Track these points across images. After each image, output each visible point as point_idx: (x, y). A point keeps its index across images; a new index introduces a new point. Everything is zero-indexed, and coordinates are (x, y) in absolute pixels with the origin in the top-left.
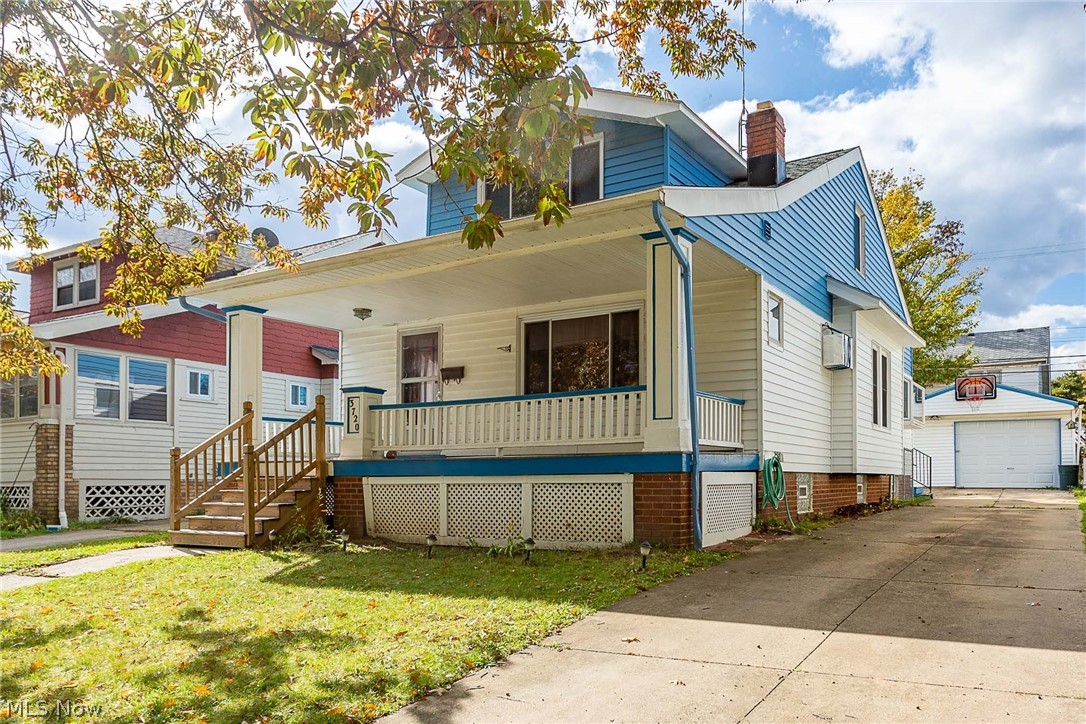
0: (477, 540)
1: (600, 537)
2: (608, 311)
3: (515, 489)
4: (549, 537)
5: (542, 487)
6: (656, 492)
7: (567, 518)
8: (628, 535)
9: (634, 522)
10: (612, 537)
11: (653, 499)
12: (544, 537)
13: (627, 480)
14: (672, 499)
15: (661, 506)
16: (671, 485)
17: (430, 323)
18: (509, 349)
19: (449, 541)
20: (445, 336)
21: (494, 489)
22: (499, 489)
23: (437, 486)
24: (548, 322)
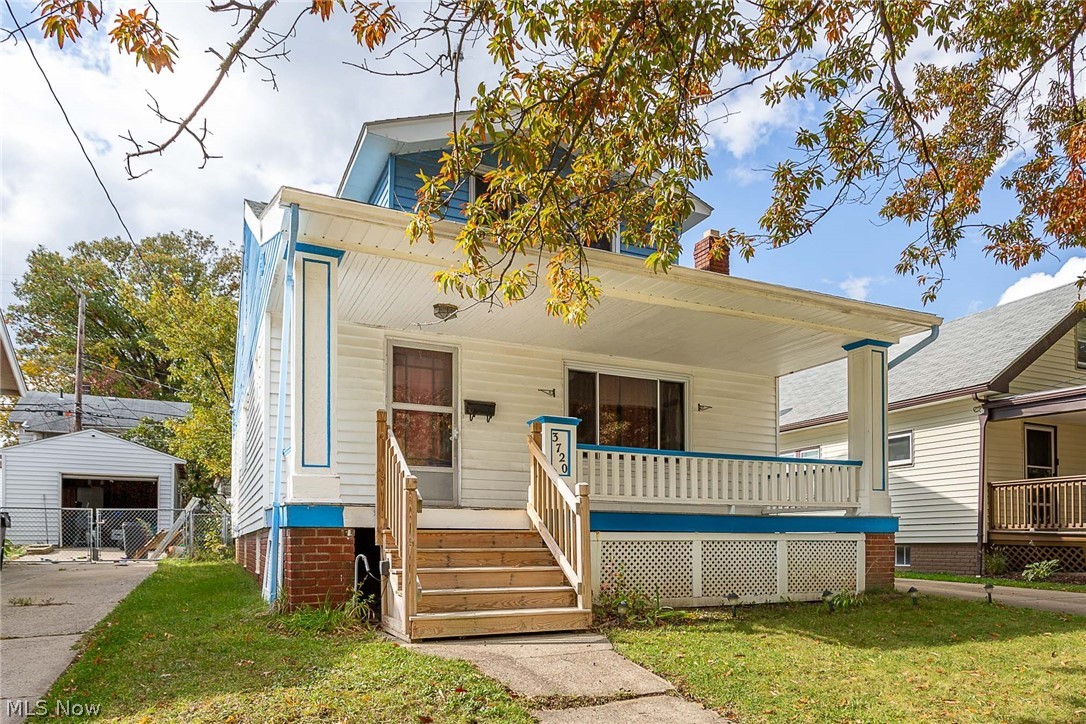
2: (658, 377)
3: (770, 546)
5: (794, 543)
6: (880, 548)
8: (861, 586)
11: (878, 553)
13: (861, 538)
15: (883, 559)
16: (889, 543)
17: (441, 339)
18: (554, 393)
19: (704, 601)
21: (750, 546)
22: (755, 546)
23: (688, 544)
24: (595, 374)
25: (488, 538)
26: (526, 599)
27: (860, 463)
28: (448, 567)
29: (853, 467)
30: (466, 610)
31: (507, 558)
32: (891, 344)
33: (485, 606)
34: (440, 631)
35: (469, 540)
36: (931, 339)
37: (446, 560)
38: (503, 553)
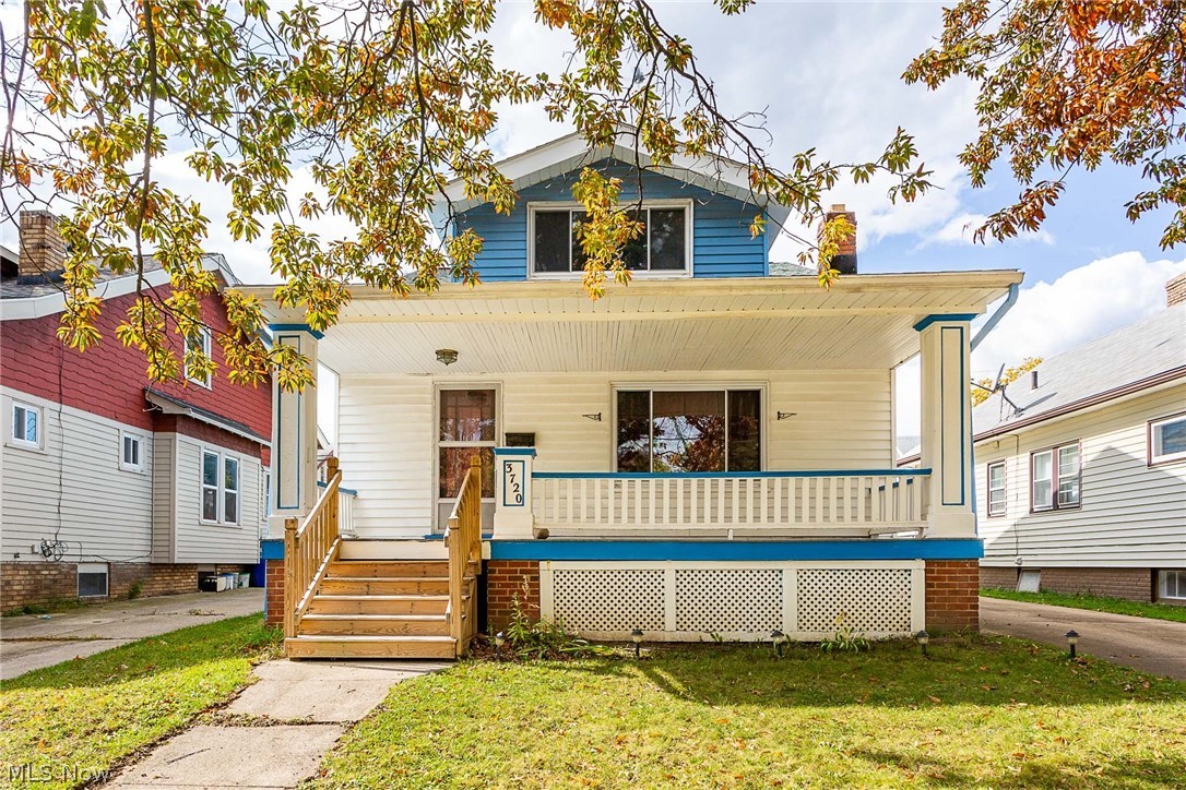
0: (720, 634)
1: (883, 626)
2: (725, 387)
3: (773, 576)
4: (819, 628)
5: (809, 573)
6: (950, 579)
7: (842, 607)
8: (918, 623)
9: (926, 608)
10: (898, 626)
11: (948, 585)
12: (812, 628)
13: (918, 566)
14: (970, 585)
15: (956, 593)
16: (969, 572)
17: (483, 377)
18: (599, 417)
19: (679, 636)
20: (506, 395)
23: (659, 573)
24: (648, 392)
25: (420, 568)
26: (409, 627)
27: (929, 472)
28: (368, 594)
29: (918, 479)
30: (352, 634)
31: (423, 587)
32: (973, 316)
33: (370, 631)
34: (312, 652)
35: (402, 571)
36: (1009, 303)
37: (366, 588)
38: (419, 583)
